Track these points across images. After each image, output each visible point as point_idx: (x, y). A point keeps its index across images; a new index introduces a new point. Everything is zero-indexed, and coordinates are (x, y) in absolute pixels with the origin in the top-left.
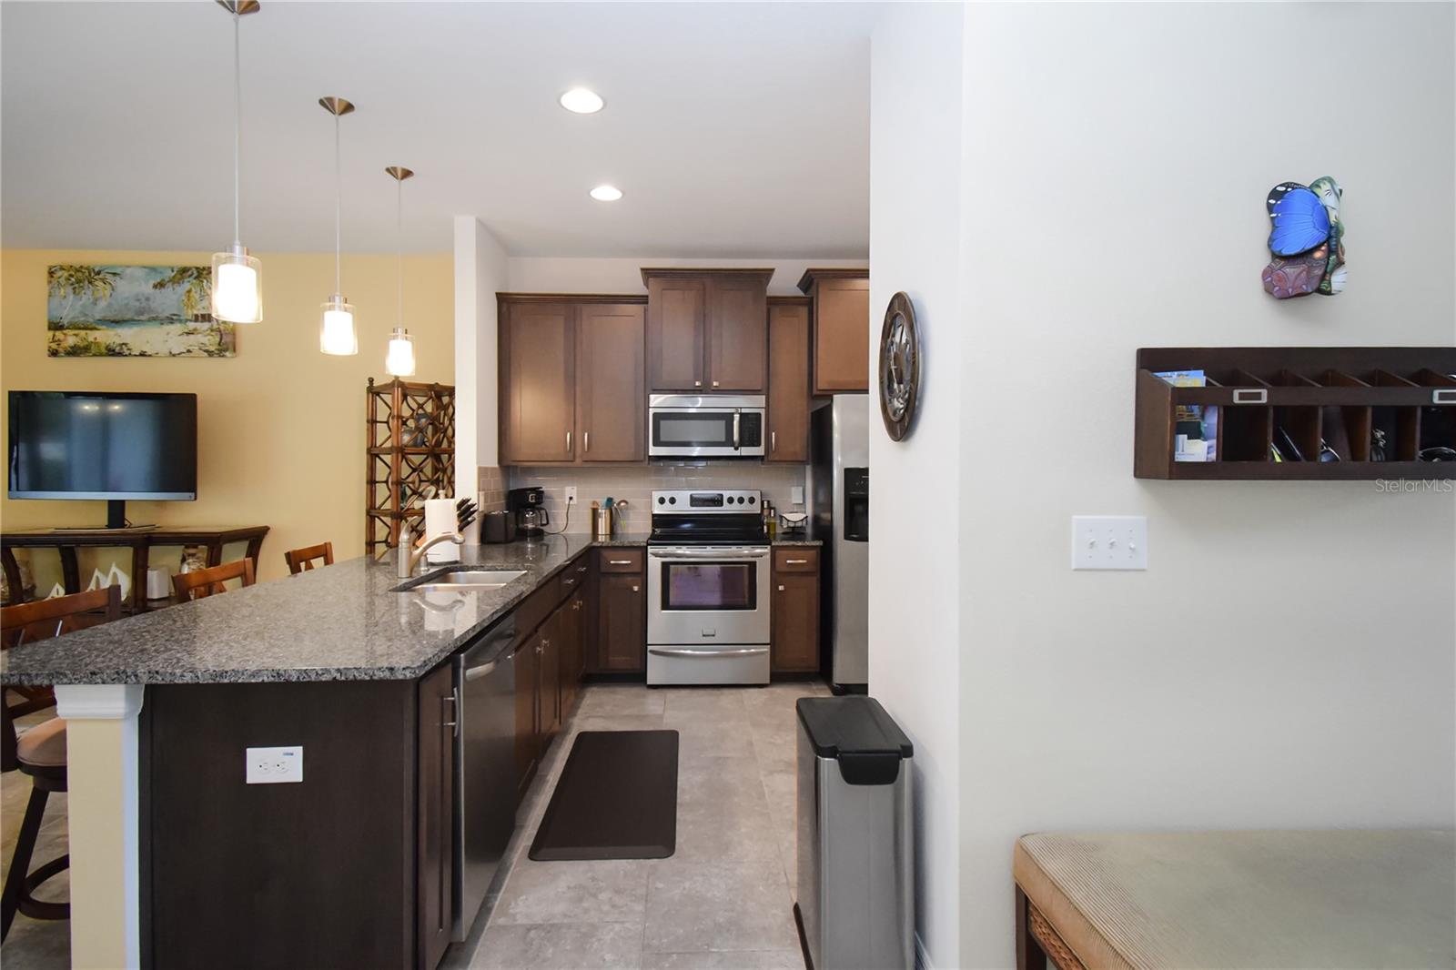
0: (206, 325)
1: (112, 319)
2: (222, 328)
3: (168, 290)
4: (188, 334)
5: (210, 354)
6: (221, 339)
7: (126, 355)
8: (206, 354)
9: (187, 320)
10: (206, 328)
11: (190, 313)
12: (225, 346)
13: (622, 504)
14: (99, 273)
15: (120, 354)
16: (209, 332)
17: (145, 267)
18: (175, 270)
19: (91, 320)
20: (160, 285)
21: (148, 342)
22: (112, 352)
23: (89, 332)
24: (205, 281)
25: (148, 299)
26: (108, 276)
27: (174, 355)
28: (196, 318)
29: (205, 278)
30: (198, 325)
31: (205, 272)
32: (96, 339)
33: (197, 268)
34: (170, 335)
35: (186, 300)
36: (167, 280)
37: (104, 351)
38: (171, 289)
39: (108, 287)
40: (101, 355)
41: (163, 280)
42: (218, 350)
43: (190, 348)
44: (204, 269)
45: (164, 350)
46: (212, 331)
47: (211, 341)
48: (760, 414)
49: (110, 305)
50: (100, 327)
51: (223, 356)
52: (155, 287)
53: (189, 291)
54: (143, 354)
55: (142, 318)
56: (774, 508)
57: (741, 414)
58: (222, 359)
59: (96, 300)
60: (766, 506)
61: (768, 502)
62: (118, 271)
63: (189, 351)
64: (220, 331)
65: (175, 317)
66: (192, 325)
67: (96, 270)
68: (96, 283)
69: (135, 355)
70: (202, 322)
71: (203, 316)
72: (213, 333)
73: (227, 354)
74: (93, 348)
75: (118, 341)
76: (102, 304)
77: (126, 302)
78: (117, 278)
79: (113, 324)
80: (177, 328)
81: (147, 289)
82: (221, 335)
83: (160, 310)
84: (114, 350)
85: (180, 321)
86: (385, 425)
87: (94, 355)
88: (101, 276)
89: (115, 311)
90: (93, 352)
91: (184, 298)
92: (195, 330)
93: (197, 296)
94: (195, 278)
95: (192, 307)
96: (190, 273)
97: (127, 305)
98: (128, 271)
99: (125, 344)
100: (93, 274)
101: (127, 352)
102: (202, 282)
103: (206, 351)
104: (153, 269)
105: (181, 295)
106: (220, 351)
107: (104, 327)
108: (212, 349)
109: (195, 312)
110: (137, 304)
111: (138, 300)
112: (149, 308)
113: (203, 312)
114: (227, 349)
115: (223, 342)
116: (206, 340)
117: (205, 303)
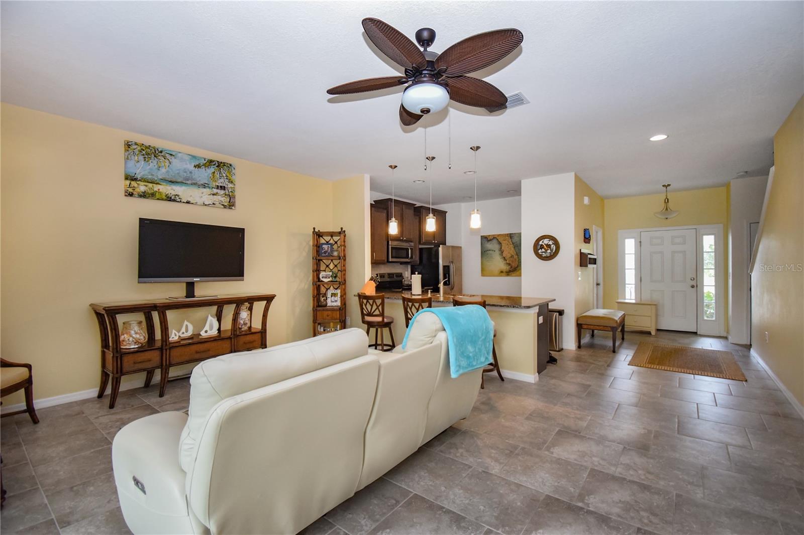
0: (222, 192)
1: (169, 180)
2: (230, 194)
3: (202, 170)
4: (213, 195)
5: (225, 207)
6: (230, 200)
7: (178, 202)
8: (222, 207)
9: (213, 188)
10: (222, 193)
11: (214, 184)
12: (232, 204)
14: (161, 152)
15: (174, 201)
16: (224, 195)
17: (189, 155)
18: (206, 160)
19: (156, 178)
20: (198, 166)
21: (191, 196)
22: (169, 199)
23: (154, 185)
25: (191, 173)
26: (167, 155)
27: (206, 205)
28: (218, 187)
29: (222, 167)
30: (219, 191)
31: (222, 165)
32: (159, 190)
33: (218, 162)
34: (203, 194)
35: (212, 177)
36: (202, 164)
37: (164, 197)
38: (204, 169)
39: (166, 161)
40: (162, 199)
41: (200, 164)
43: (215, 202)
44: (221, 163)
45: (200, 202)
46: (226, 195)
47: (226, 201)
48: (413, 249)
49: (168, 172)
50: (162, 183)
51: (230, 208)
52: (195, 166)
53: (214, 173)
54: (188, 202)
55: (187, 182)
57: (410, 249)
58: (229, 210)
59: (160, 167)
60: (403, 278)
62: (173, 153)
63: (213, 204)
64: (230, 196)
65: (206, 185)
66: (215, 191)
67: (160, 150)
68: (159, 157)
69: (184, 202)
70: (220, 189)
71: (221, 187)
72: (226, 196)
73: (233, 208)
74: (158, 196)
75: (173, 193)
76: (163, 170)
77: (178, 172)
78: (173, 157)
79: (171, 183)
80: (207, 191)
81: (191, 167)
82: (230, 198)
83: (198, 180)
84: (171, 198)
85: (209, 187)
87: (158, 199)
88: (162, 154)
89: (171, 175)
90: (157, 197)
91: (211, 176)
92: (217, 193)
93: (218, 176)
94: (217, 166)
95: (215, 181)
96: (214, 163)
97: (178, 173)
98: (180, 155)
99: (178, 196)
100: (157, 152)
101: (179, 200)
102: (221, 169)
103: (223, 205)
104: (194, 157)
105: (209, 174)
106: (230, 206)
107: (164, 184)
108: (226, 204)
109: (217, 184)
110: (185, 174)
111: (185, 172)
112: (192, 178)
113: (221, 185)
114: (233, 206)
115: (231, 201)
116: (222, 199)
117: (222, 180)
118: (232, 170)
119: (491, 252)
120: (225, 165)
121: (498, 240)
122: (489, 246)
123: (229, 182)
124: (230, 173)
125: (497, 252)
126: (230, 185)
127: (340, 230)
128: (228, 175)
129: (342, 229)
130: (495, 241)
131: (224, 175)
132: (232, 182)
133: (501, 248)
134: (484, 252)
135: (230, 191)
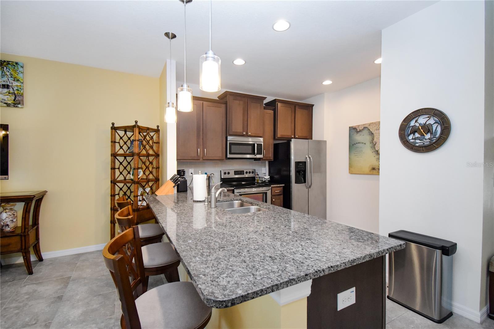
0: (6, 90)
2: (16, 92)
5: (8, 105)
6: (15, 98)
8: (5, 105)
10: (4, 92)
12: (18, 102)
13: (212, 175)
16: (7, 93)
24: (5, 68)
28: (0, 86)
29: (5, 66)
30: (1, 90)
31: (5, 63)
42: (14, 103)
44: (4, 61)
46: (9, 93)
47: (10, 99)
48: (262, 144)
51: (17, 107)
56: (258, 175)
57: (257, 144)
58: (15, 108)
60: (256, 174)
61: (257, 173)
64: (15, 94)
70: (2, 88)
71: (3, 85)
72: (10, 95)
73: (19, 106)
82: (16, 96)
86: (118, 144)
102: (3, 68)
103: (5, 103)
106: (15, 104)
108: (9, 102)
113: (4, 83)
114: (19, 104)
115: (17, 99)
116: (5, 98)
117: (5, 79)
118: (18, 68)
119: (361, 145)
120: (9, 64)
121: (369, 130)
122: (358, 138)
123: (14, 80)
124: (16, 71)
125: (368, 145)
126: (15, 84)
127: (134, 124)
128: (13, 73)
129: (136, 122)
130: (366, 132)
131: (8, 73)
132: (18, 80)
133: (373, 139)
134: (352, 146)
135: (15, 89)
